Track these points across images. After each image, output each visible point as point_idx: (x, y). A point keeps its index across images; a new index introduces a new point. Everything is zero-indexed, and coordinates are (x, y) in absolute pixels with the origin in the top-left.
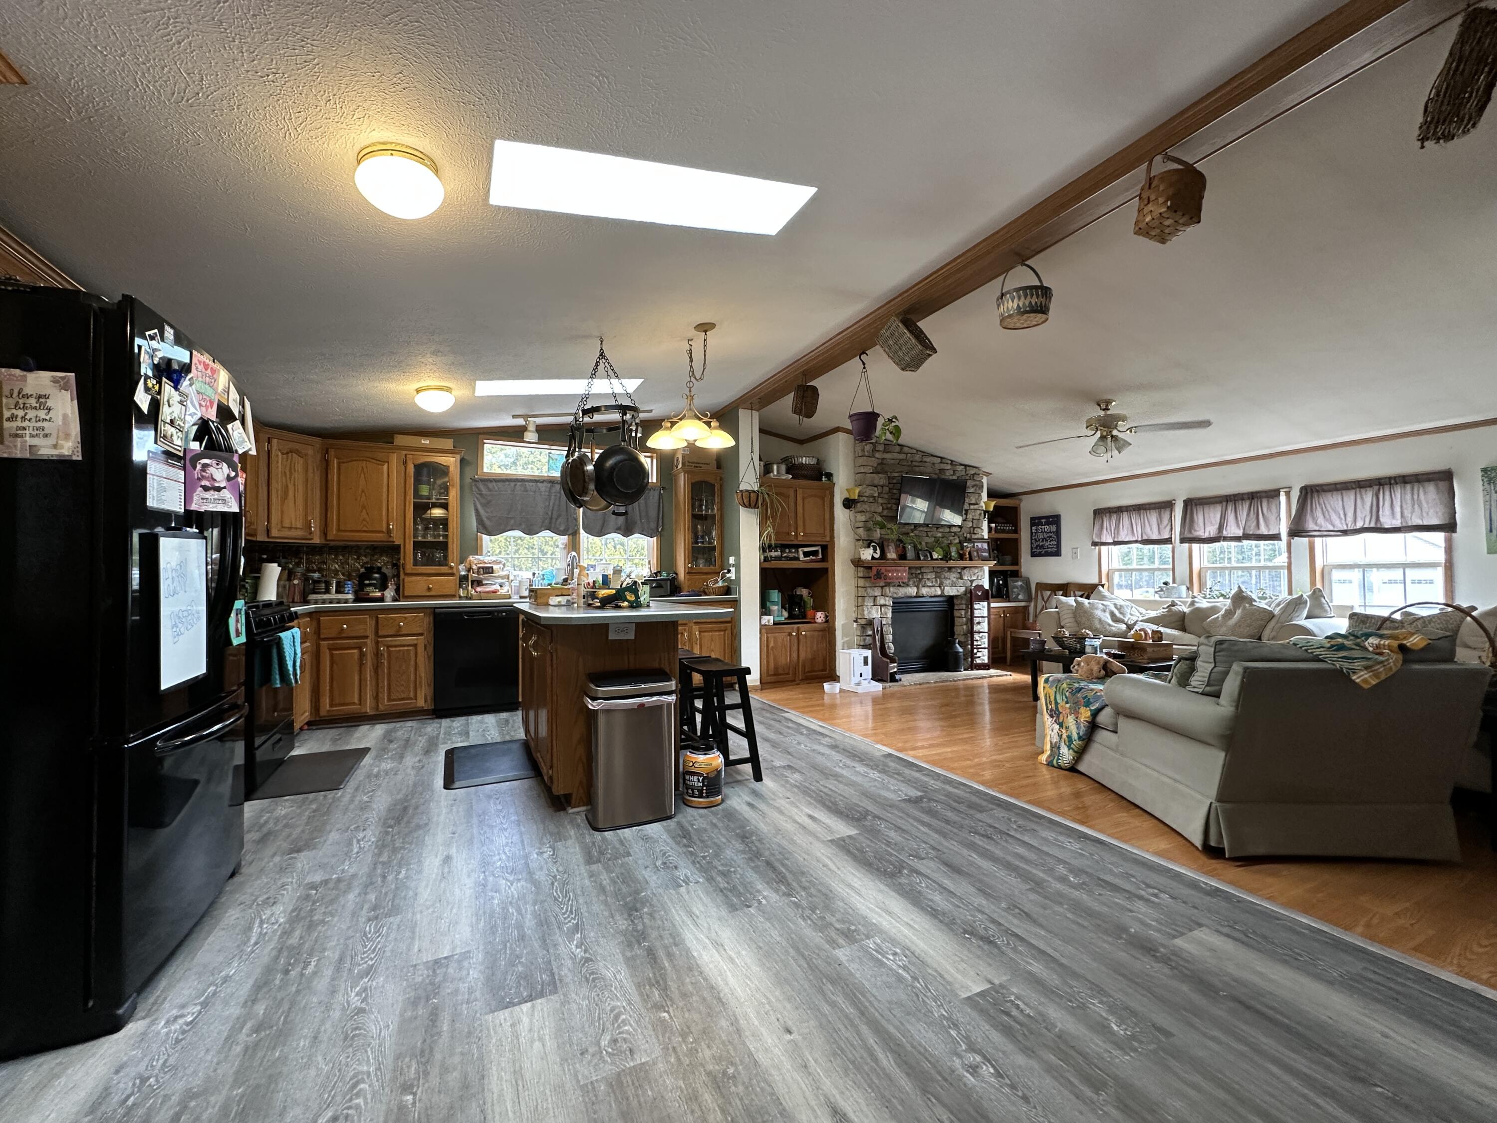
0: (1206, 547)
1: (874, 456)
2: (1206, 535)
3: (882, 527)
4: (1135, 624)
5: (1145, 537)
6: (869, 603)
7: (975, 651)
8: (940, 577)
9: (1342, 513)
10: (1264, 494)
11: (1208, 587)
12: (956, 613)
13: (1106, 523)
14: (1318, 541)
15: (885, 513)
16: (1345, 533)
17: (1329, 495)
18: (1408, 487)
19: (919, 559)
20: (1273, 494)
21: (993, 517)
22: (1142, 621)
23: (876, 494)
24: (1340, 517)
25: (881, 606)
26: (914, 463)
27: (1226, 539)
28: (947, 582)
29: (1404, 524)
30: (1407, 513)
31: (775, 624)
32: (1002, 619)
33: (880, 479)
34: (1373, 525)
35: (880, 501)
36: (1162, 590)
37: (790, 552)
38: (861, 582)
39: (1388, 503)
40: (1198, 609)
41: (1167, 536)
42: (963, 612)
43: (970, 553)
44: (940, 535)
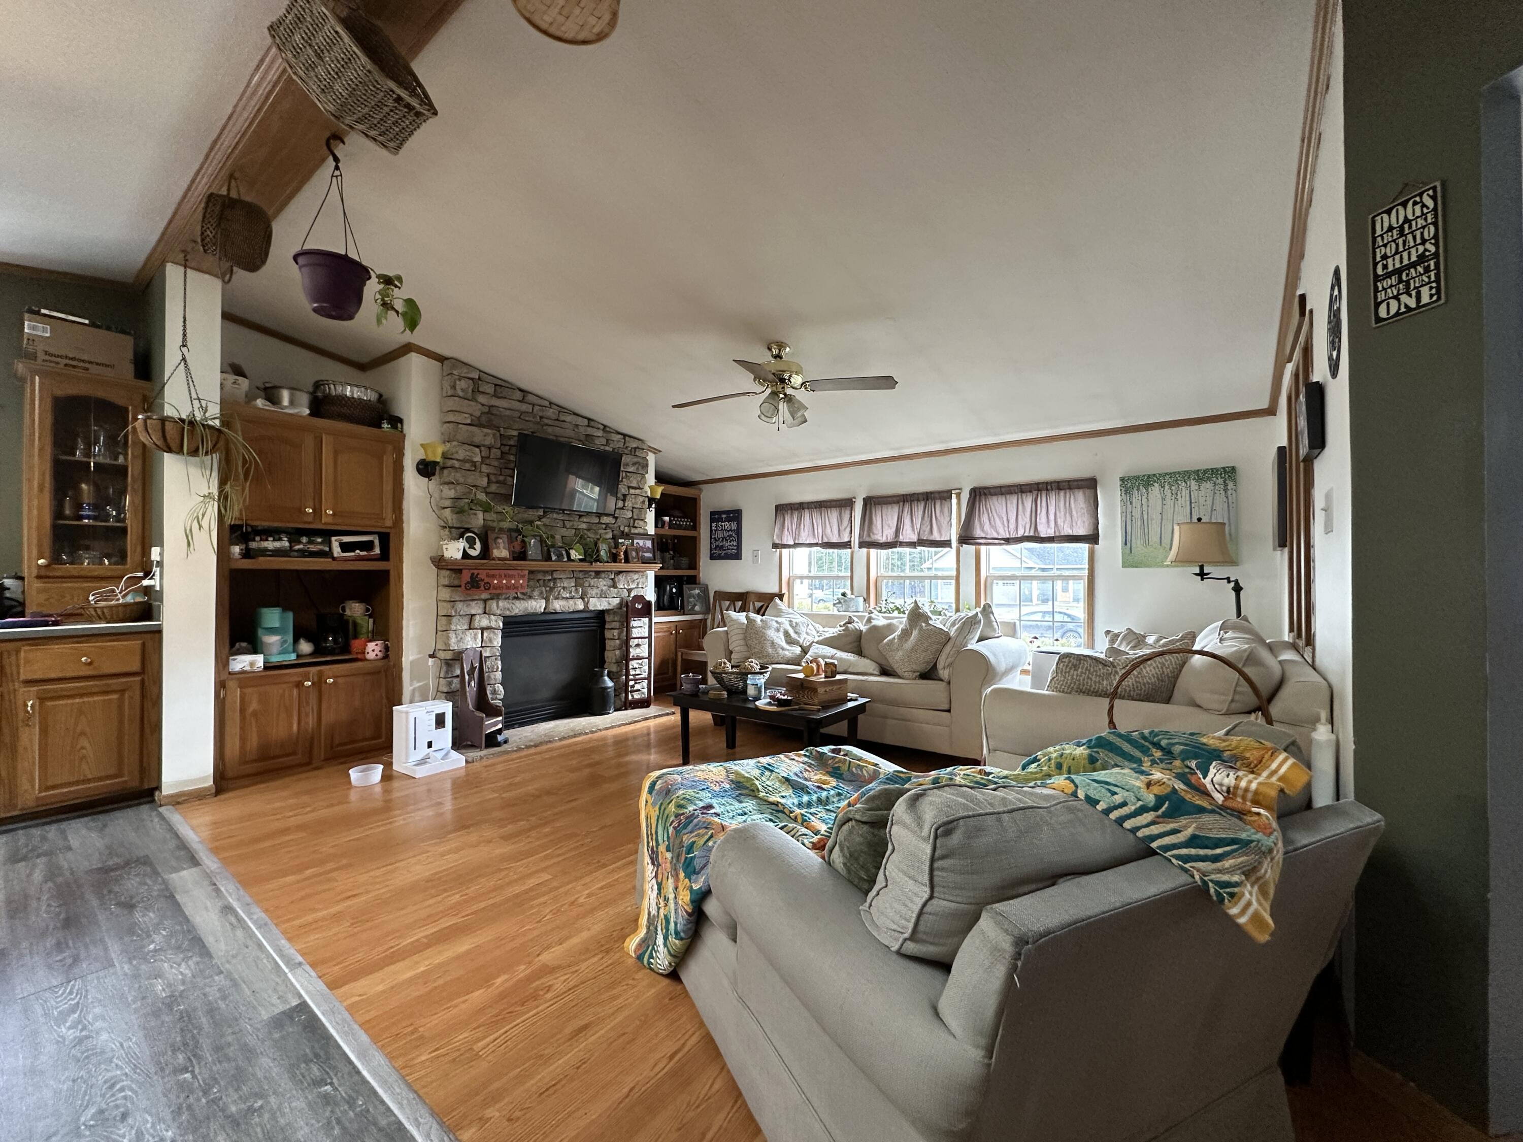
0: (883, 553)
1: (474, 399)
2: (883, 540)
3: (487, 509)
4: (810, 645)
5: (825, 540)
6: (460, 625)
7: (631, 683)
8: (582, 586)
9: (1005, 519)
10: (937, 495)
11: (884, 599)
12: (608, 634)
13: (787, 518)
14: (983, 549)
15: (493, 488)
16: (1008, 541)
17: (995, 498)
18: (1062, 493)
19: (549, 559)
20: (944, 496)
21: (663, 507)
22: (818, 643)
23: (478, 459)
24: (1003, 524)
25: (483, 630)
26: (546, 421)
27: (902, 544)
28: (594, 592)
29: (1057, 534)
30: (1060, 522)
31: (266, 668)
32: (673, 637)
33: (485, 436)
34: (1032, 534)
35: (485, 469)
36: (840, 603)
37: (311, 542)
38: (445, 594)
39: (1044, 511)
40: (875, 628)
41: (846, 539)
42: (616, 633)
43: (626, 553)
44: (584, 526)
